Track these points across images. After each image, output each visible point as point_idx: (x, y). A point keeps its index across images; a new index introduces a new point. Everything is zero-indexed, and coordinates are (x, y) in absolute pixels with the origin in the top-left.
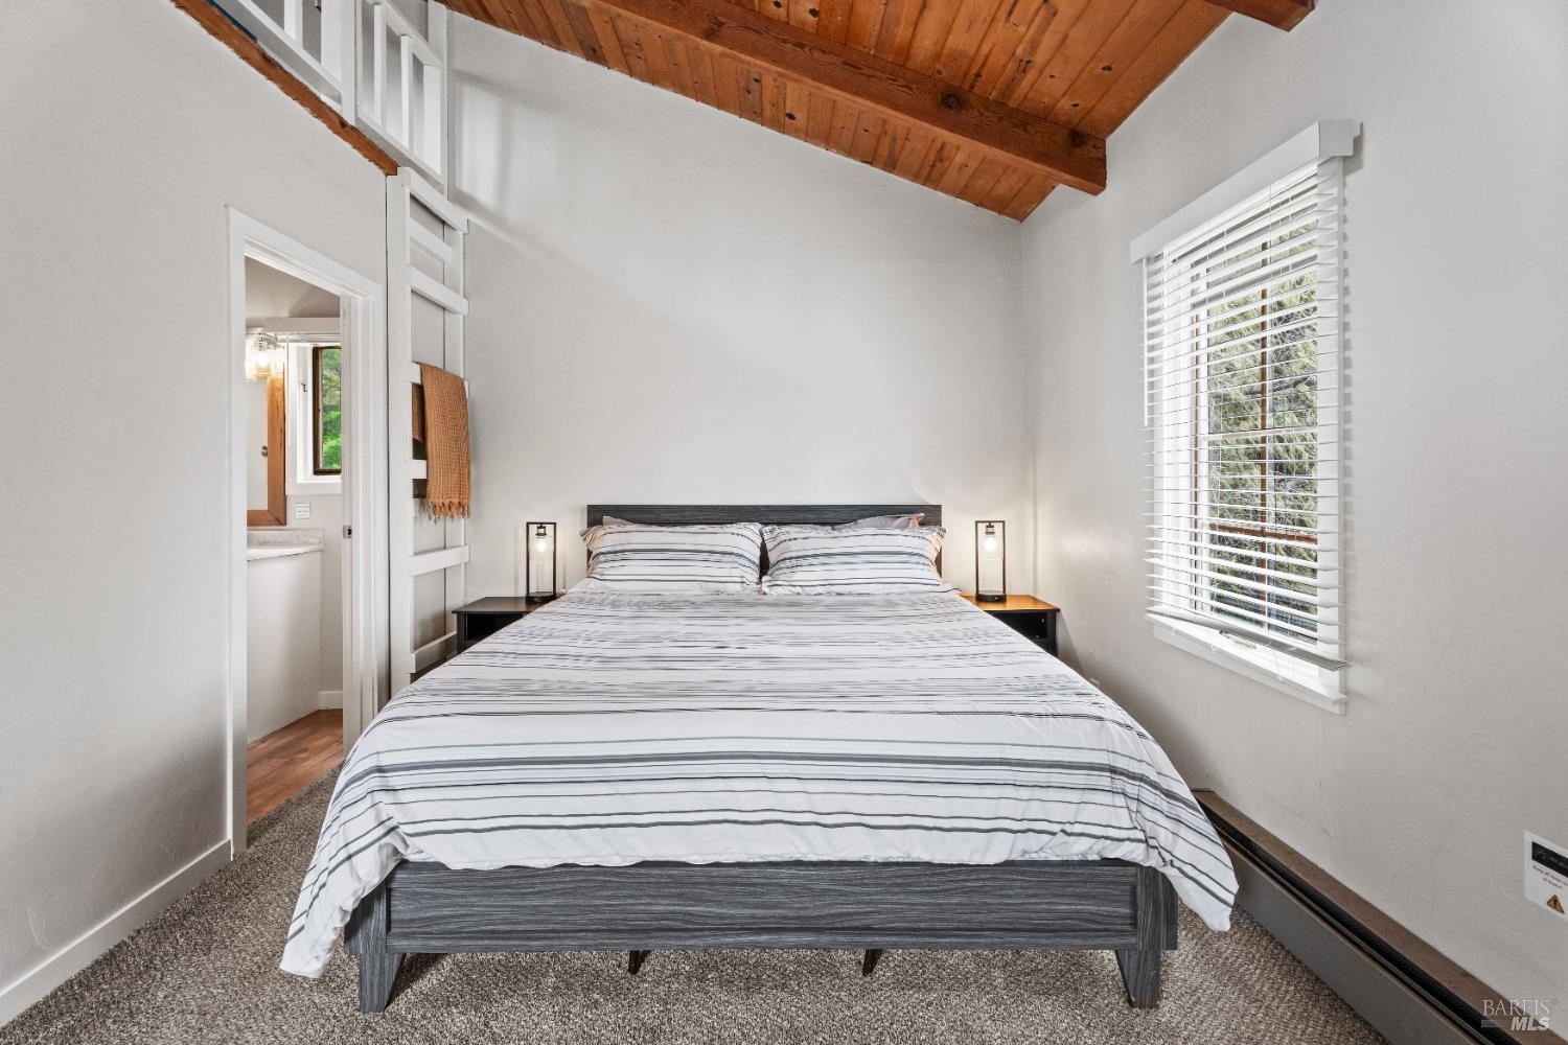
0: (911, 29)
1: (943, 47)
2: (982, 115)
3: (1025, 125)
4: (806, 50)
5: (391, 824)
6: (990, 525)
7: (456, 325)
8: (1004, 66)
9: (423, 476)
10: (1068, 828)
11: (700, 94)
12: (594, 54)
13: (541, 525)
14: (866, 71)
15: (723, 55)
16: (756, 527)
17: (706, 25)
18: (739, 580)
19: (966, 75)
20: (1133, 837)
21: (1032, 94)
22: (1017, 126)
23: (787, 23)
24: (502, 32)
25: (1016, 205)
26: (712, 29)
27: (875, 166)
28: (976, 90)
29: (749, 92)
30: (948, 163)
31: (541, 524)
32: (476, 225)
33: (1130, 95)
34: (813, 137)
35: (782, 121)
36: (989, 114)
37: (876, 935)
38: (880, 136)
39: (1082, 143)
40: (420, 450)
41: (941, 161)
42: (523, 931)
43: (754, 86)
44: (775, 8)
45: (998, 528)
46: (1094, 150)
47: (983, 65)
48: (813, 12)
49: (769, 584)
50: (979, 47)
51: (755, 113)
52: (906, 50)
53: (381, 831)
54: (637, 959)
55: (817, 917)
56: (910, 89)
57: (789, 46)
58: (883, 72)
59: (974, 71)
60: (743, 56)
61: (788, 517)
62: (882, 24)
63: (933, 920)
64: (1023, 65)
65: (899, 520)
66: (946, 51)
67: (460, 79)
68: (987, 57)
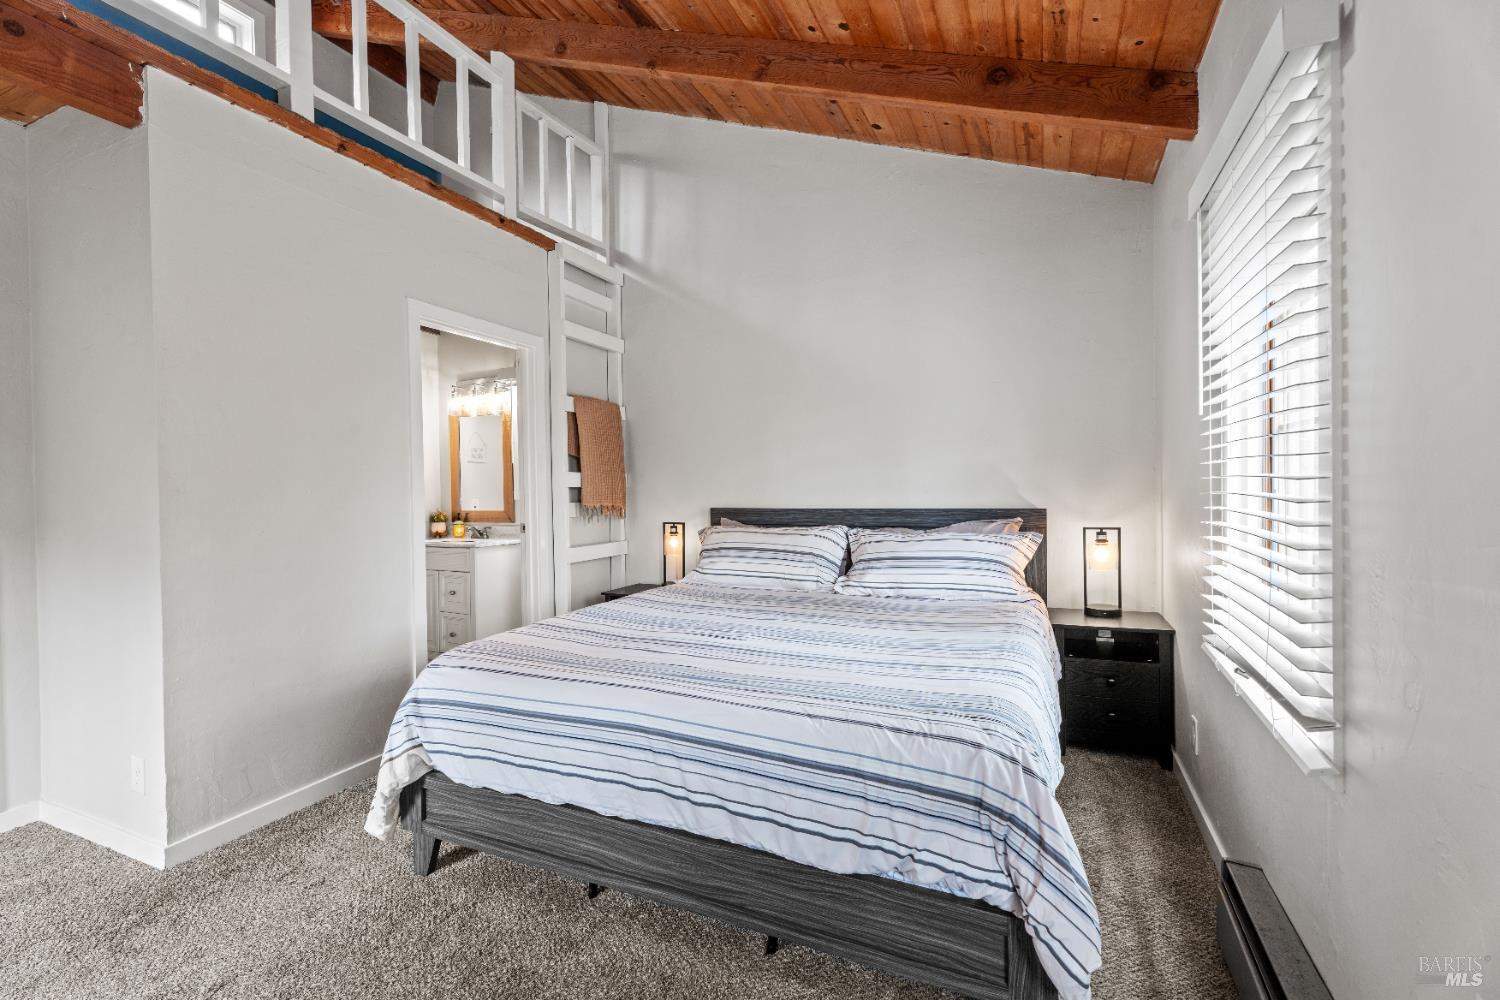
0: (931, 13)
1: (970, 22)
2: (1034, 81)
3: (1087, 81)
4: (847, 64)
5: (418, 741)
6: (1101, 532)
7: (617, 361)
8: (1040, 23)
9: (577, 484)
10: (918, 856)
11: (798, 126)
12: (711, 113)
13: (674, 525)
14: (906, 68)
15: (775, 89)
16: (841, 530)
17: (756, 67)
18: (815, 579)
19: (1007, 44)
20: (993, 881)
21: (1083, 44)
22: (1078, 84)
23: (828, 43)
24: (646, 113)
25: (1138, 168)
26: (762, 69)
27: (973, 156)
28: (1025, 55)
29: (832, 113)
30: (1040, 137)
31: (674, 523)
32: (628, 277)
33: (1196, 14)
34: (904, 141)
35: (871, 133)
36: (1045, 78)
37: (747, 915)
38: (961, 126)
39: (1164, 83)
40: (576, 463)
41: (1032, 136)
42: (498, 840)
43: (834, 107)
44: (811, 32)
45: (1112, 536)
46: (1181, 88)
47: (1018, 29)
48: (842, 26)
49: (843, 584)
50: (1004, 14)
51: (846, 131)
52: (938, 37)
53: (409, 745)
54: (594, 891)
55: (700, 885)
56: (951, 74)
57: (831, 64)
58: (924, 65)
59: (1013, 36)
60: (789, 87)
61: (884, 520)
62: (904, 19)
63: (800, 916)
64: (1057, 16)
65: (992, 525)
66: (974, 26)
67: (618, 159)
68: (1018, 22)
